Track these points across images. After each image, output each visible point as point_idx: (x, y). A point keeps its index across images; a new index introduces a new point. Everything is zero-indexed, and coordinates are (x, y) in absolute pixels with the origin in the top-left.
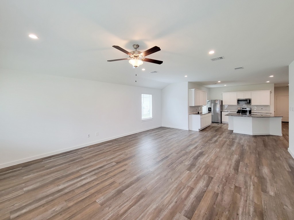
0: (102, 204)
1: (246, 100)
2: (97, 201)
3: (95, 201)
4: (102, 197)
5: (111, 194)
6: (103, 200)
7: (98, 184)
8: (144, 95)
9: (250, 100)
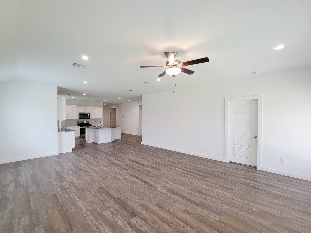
0: (220, 215)
1: (87, 114)
2: (218, 219)
3: (219, 221)
4: (211, 216)
5: (205, 211)
6: (214, 215)
7: (191, 227)
9: (90, 114)
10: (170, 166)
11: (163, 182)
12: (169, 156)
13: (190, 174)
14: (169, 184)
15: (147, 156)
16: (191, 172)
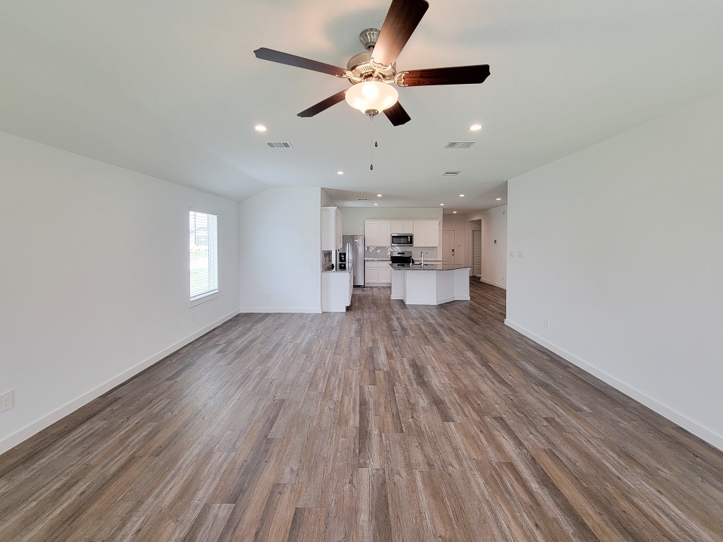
1: (406, 237)
8: (198, 214)
9: (411, 237)
10: (500, 420)
11: (401, 458)
12: (546, 386)
13: (534, 486)
14: (410, 473)
15: (471, 364)
16: (546, 481)
